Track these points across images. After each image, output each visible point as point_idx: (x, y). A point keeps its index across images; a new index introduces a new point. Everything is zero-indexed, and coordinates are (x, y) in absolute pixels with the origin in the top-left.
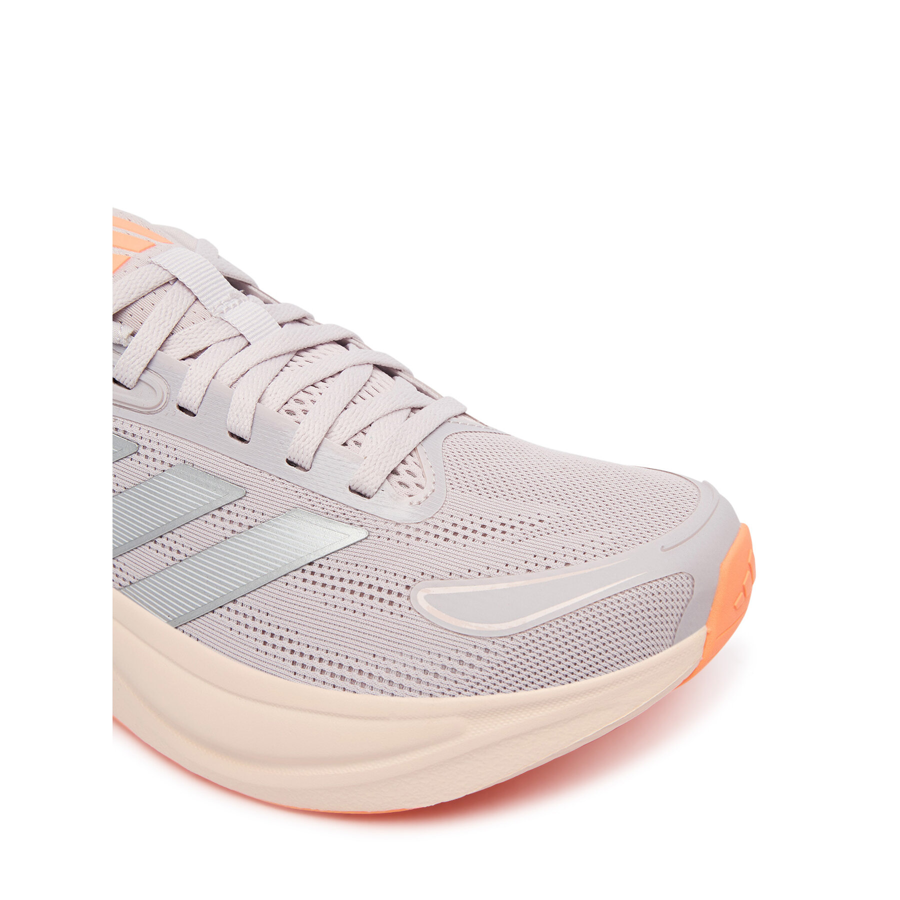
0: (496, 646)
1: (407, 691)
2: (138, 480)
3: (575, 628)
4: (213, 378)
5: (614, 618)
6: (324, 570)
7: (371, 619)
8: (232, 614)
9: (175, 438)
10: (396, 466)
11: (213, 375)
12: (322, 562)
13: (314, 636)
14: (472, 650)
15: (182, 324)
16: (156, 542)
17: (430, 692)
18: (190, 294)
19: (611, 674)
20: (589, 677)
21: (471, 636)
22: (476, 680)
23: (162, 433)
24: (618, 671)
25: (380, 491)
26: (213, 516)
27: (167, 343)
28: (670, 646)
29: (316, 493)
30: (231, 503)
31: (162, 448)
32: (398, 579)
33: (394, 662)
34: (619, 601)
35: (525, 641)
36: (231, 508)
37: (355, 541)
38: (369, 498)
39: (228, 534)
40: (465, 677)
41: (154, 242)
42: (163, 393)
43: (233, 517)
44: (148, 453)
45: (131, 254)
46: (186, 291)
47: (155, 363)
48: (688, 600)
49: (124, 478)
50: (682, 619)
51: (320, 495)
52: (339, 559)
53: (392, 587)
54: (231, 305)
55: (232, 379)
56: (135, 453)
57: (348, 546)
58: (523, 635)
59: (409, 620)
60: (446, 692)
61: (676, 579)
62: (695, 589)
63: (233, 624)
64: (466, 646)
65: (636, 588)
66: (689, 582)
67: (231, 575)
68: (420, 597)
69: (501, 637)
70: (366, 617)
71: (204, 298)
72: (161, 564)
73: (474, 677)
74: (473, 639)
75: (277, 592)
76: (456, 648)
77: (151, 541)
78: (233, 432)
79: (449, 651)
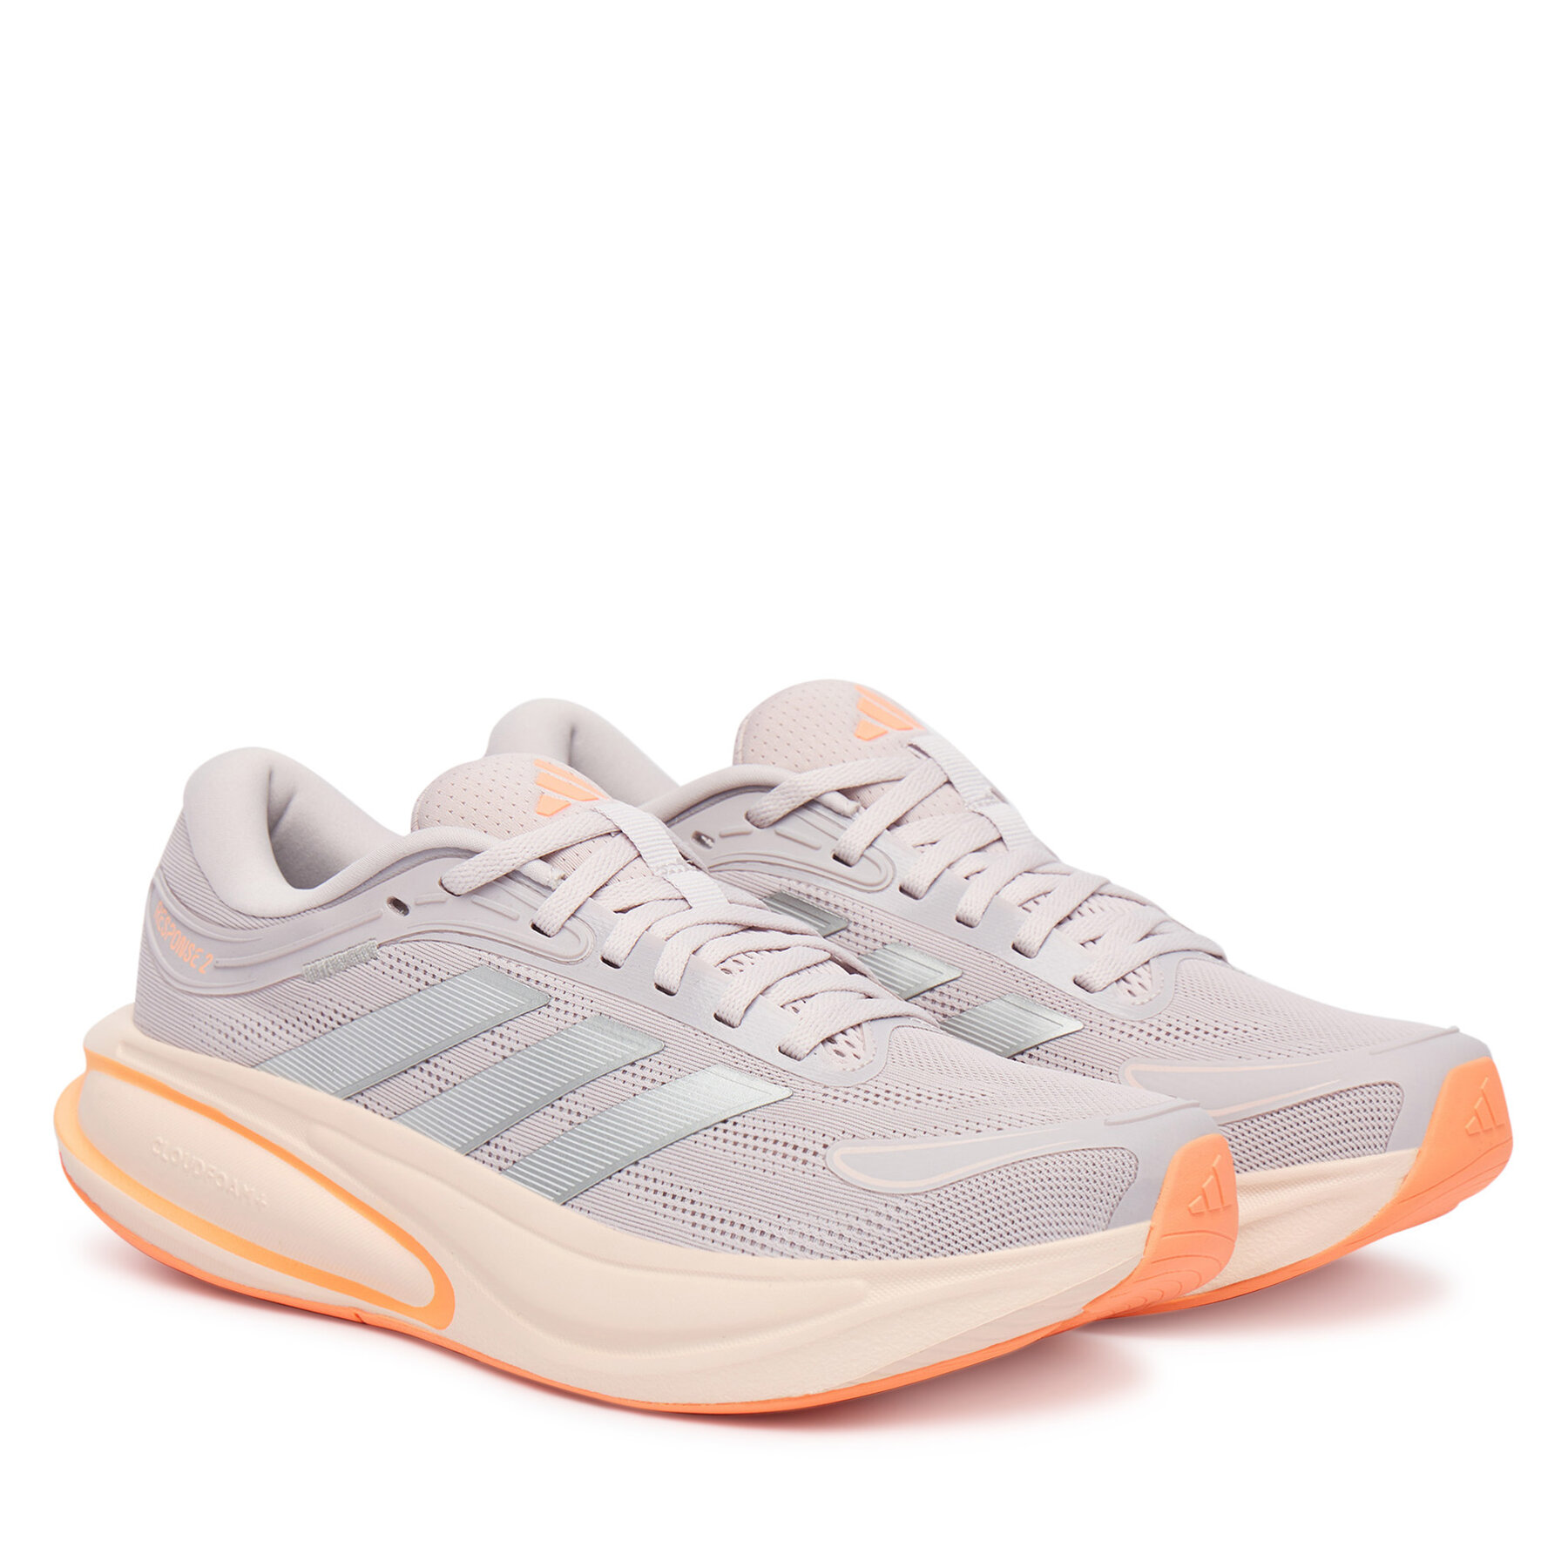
0: (908, 1204)
1: (808, 1254)
2: (543, 1035)
3: (995, 1186)
4: (647, 930)
5: (1039, 1181)
6: (738, 1128)
7: (782, 1178)
8: (632, 1178)
9: (593, 990)
10: (834, 1033)
11: (647, 927)
12: (736, 1119)
13: (719, 1196)
14: (882, 1209)
15: (619, 876)
16: (553, 1106)
17: (832, 1256)
18: (633, 848)
19: (1031, 1248)
20: (1005, 1247)
21: (883, 1194)
22: (882, 1242)
23: (579, 985)
24: (1038, 1245)
25: (812, 1054)
26: (624, 1072)
27: (599, 893)
28: (1103, 1230)
29: (742, 1051)
30: (646, 1058)
31: (578, 1000)
32: (818, 1137)
33: (799, 1222)
34: (1047, 1164)
35: (940, 1199)
36: (646, 1063)
37: (777, 1099)
38: (799, 1060)
39: (638, 1090)
40: (871, 1239)
41: (598, 797)
42: (588, 942)
43: (646, 1073)
44: (561, 1005)
45: (571, 801)
46: (628, 845)
47: (583, 910)
48: (1130, 1184)
49: (527, 1034)
50: (1121, 1203)
51: (746, 1053)
52: (756, 1116)
53: (808, 1145)
54: (676, 869)
55: (666, 934)
56: (545, 1006)
57: (768, 1105)
58: (939, 1192)
59: (821, 1180)
60: (849, 1255)
61: (1115, 1154)
62: (1139, 1172)
63: (632, 1189)
64: (876, 1205)
65: (1068, 1153)
66: (1133, 1162)
67: (635, 1134)
68: (837, 1157)
69: (915, 1194)
70: (776, 1177)
71: (648, 855)
72: (555, 1131)
73: (880, 1239)
74: (885, 1197)
75: (684, 1150)
76: (865, 1207)
77: (548, 1105)
78: (660, 984)
79: (858, 1210)
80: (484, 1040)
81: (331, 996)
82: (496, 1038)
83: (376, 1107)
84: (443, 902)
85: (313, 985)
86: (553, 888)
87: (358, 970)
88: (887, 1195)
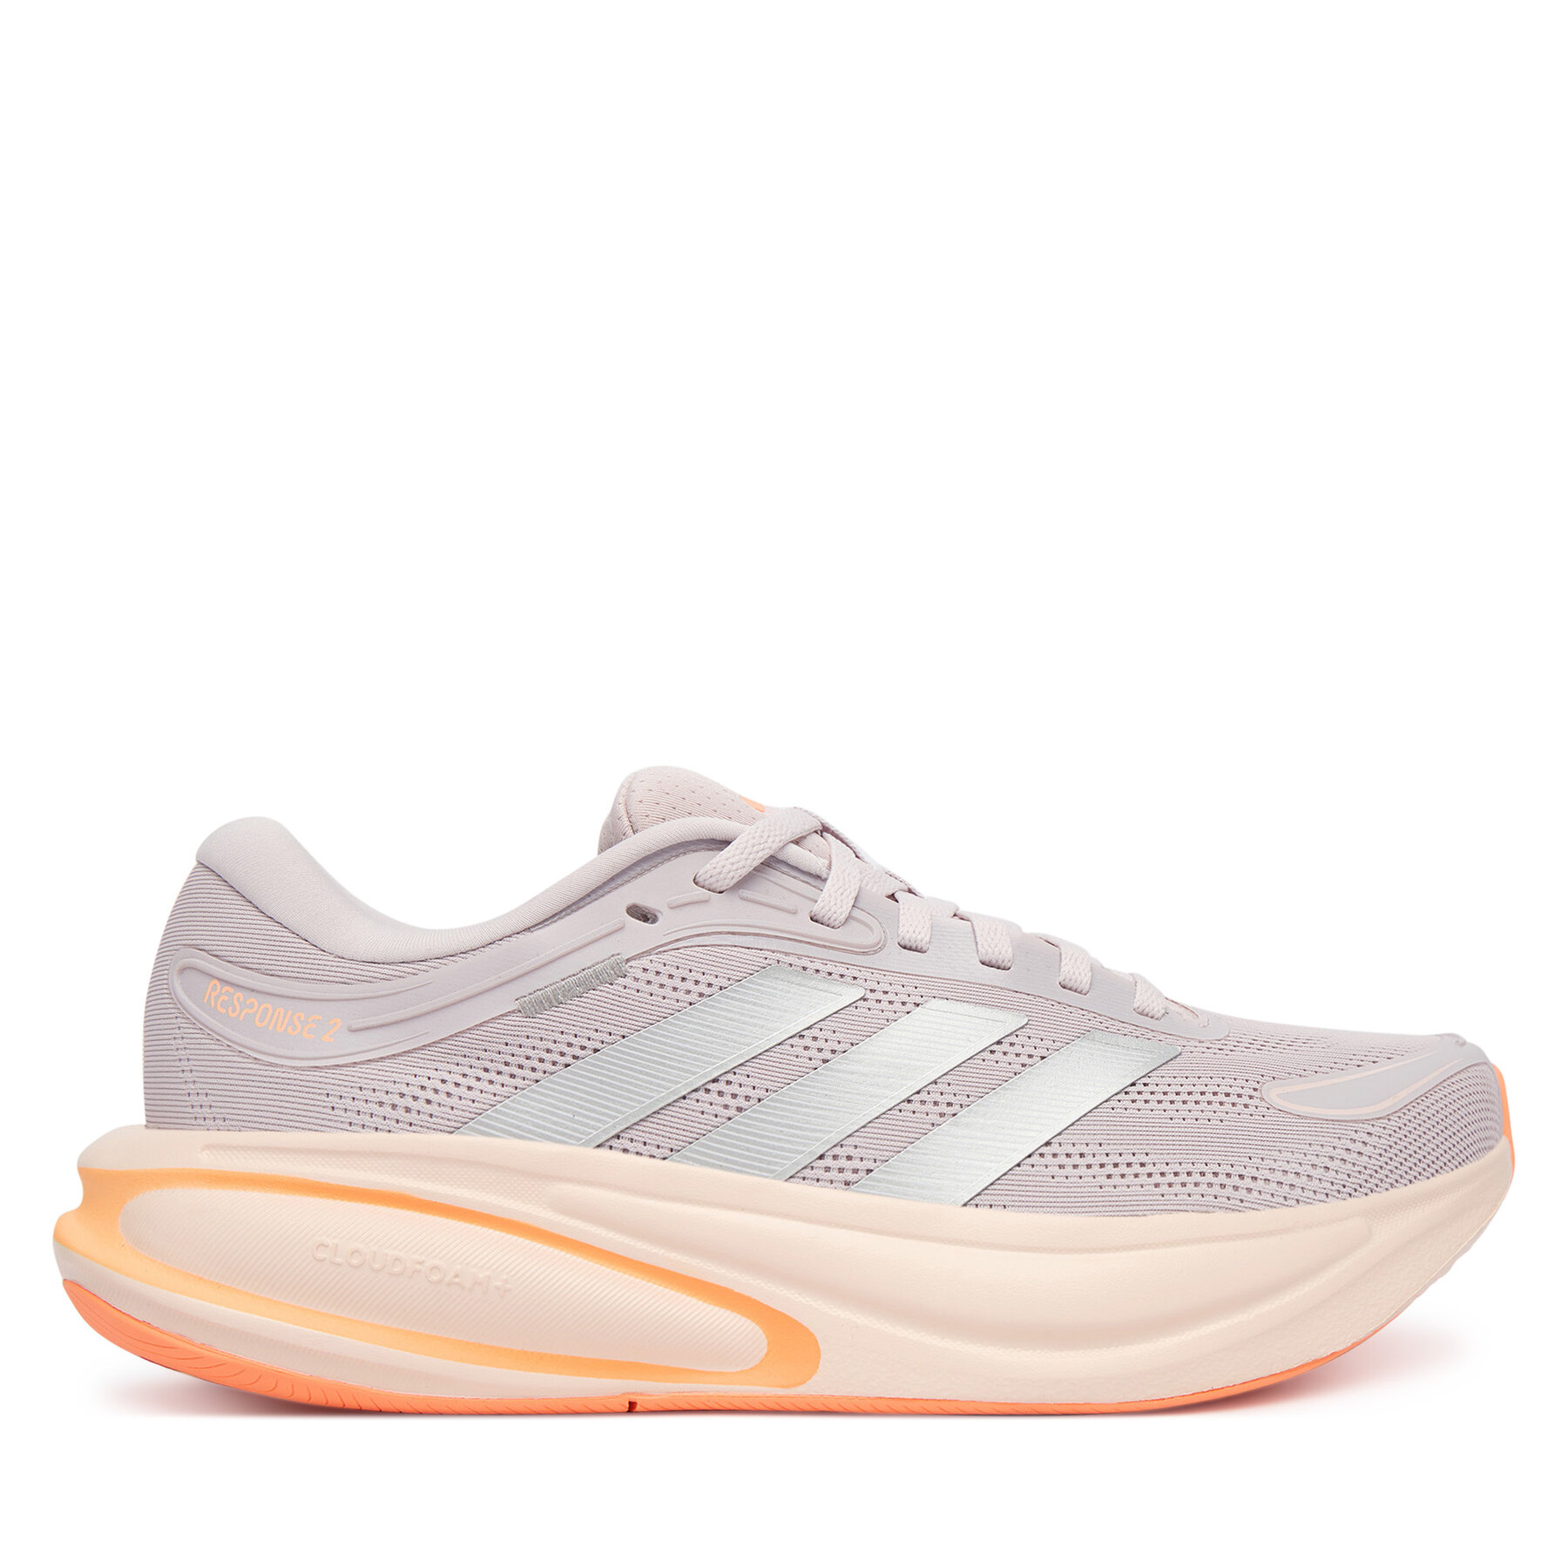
1: (1300, 1192)
2: (870, 1030)
6: (1152, 1088)
8: (1048, 1160)
12: (1146, 1080)
13: (1171, 1152)
16: (909, 1101)
21: (1348, 1122)
23: (891, 973)
25: (1167, 1013)
26: (993, 1052)
30: (1011, 1034)
31: (898, 988)
35: (1403, 1121)
36: (1013, 1039)
39: (1017, 1067)
42: (879, 930)
43: (1018, 1049)
44: (879, 996)
49: (848, 1032)
52: (1164, 1074)
56: (860, 999)
58: (1398, 1114)
63: (1054, 1170)
68: (1274, 1097)
69: (1378, 1118)
72: (923, 1126)
74: (1351, 1124)
75: (1103, 1118)
77: (902, 1102)
78: (986, 959)
79: (1332, 1140)
80: (792, 1046)
81: (563, 1027)
82: (808, 1042)
83: (641, 1148)
84: (706, 901)
85: (534, 1020)
86: (824, 876)
87: (601, 994)
88: (1355, 1121)
